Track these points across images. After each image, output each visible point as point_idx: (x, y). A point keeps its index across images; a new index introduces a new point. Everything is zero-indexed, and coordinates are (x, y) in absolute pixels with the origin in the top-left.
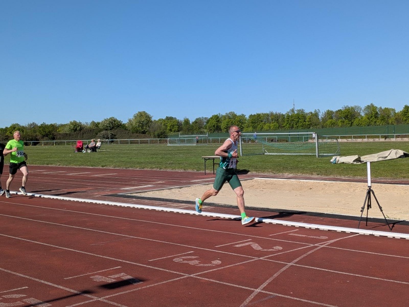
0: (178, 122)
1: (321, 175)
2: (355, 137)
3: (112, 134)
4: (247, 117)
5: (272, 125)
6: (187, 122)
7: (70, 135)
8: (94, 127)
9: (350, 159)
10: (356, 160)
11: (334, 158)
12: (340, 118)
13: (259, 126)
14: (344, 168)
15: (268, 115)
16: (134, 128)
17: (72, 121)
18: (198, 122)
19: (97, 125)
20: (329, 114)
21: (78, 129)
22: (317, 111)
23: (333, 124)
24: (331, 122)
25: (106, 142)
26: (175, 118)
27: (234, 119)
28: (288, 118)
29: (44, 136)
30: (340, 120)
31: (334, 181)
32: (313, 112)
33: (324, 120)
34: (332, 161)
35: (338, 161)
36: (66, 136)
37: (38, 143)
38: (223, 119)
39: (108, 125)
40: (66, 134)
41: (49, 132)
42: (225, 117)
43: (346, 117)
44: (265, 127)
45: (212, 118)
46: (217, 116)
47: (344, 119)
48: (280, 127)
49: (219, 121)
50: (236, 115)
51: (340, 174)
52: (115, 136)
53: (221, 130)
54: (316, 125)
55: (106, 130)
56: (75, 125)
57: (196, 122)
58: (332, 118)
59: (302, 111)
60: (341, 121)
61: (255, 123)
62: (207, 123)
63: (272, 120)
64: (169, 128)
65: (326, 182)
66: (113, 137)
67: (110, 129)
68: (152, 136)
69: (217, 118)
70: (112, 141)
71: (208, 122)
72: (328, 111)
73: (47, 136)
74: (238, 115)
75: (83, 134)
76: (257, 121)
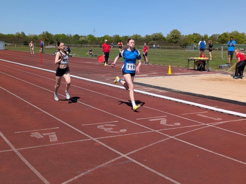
8: (147, 38)
18: (213, 37)
21: (138, 39)
42: (230, 34)
46: (226, 33)
50: (239, 33)
56: (136, 37)
74: (240, 33)
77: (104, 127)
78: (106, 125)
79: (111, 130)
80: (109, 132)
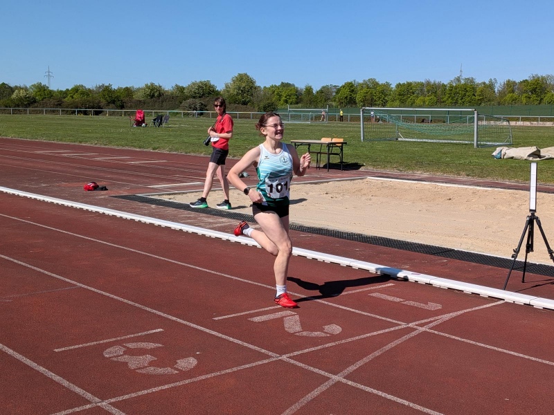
0: (297, 91)
1: (473, 176)
2: (542, 120)
3: (202, 104)
4: (393, 86)
5: (427, 98)
6: (309, 90)
7: (144, 103)
8: (178, 94)
9: (523, 152)
10: (533, 155)
11: (498, 149)
12: (526, 92)
13: (409, 100)
14: (512, 167)
15: (422, 84)
16: (231, 96)
17: (149, 84)
18: (325, 92)
19: (181, 89)
20: (510, 85)
21: (156, 95)
22: (493, 81)
23: (514, 100)
24: (512, 97)
25: (194, 115)
26: (293, 85)
27: (375, 88)
28: (451, 90)
29: (109, 103)
30: (525, 95)
31: (491, 187)
32: (487, 82)
33: (502, 93)
34: (494, 154)
35: (504, 155)
36: (140, 104)
37: (100, 112)
38: (359, 88)
39: (197, 91)
40: (140, 101)
41: (117, 97)
42: (361, 86)
43: (534, 91)
44: (418, 102)
45: (343, 87)
46: (351, 83)
47: (530, 94)
48: (439, 102)
49: (353, 91)
50: (377, 84)
51: (503, 176)
52: (205, 106)
53: (355, 103)
54: (489, 101)
55: (194, 97)
56: (152, 90)
57: (321, 92)
58: (513, 91)
59: (472, 81)
60: (526, 97)
61: (403, 94)
62: (337, 93)
63: (428, 91)
64: (284, 98)
65: (478, 188)
66: (203, 107)
67: (200, 97)
68: (256, 109)
69: (351, 87)
70: (202, 114)
71: (338, 91)
72: (509, 81)
73: (114, 103)
74: (380, 83)
75: (162, 102)
76: (407, 93)
77: (125, 353)
78: (131, 345)
79: (151, 364)
80: (144, 371)
